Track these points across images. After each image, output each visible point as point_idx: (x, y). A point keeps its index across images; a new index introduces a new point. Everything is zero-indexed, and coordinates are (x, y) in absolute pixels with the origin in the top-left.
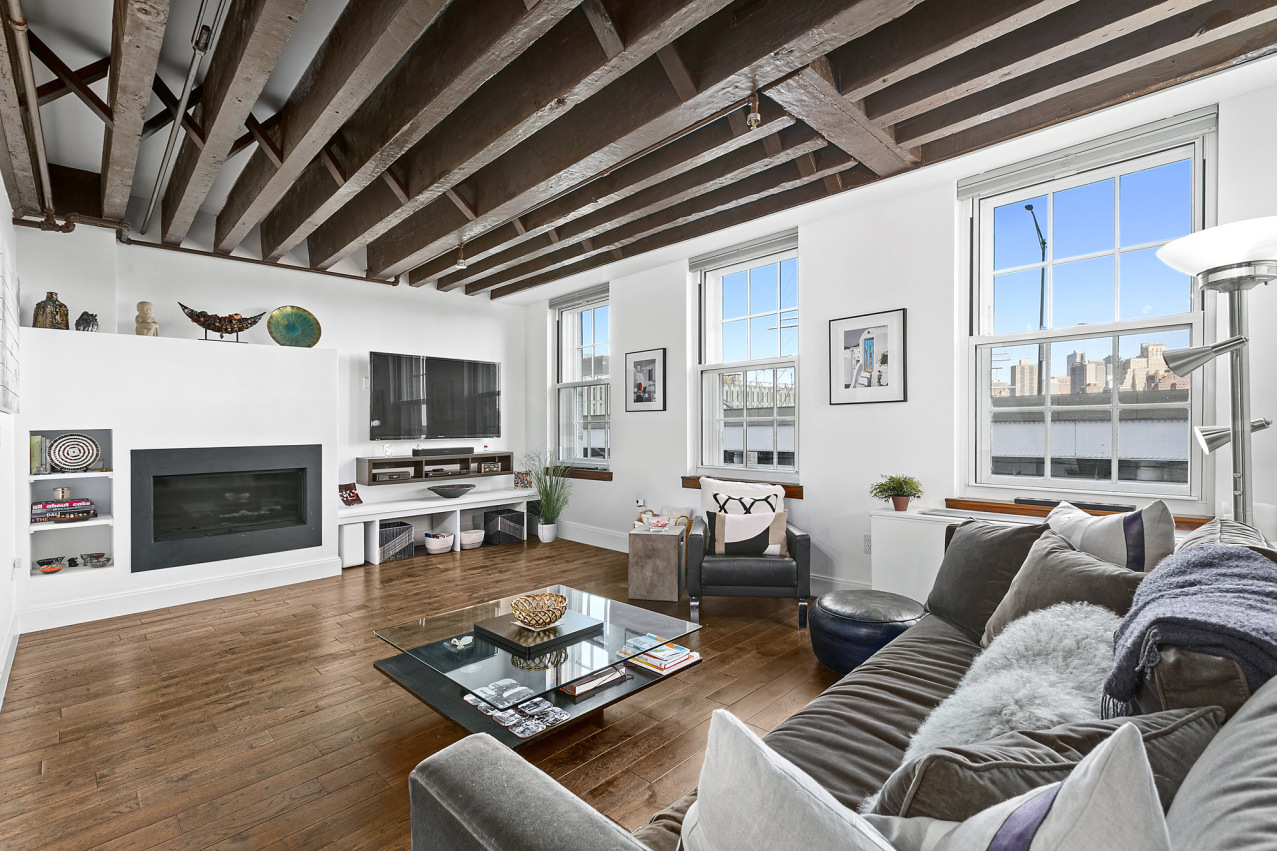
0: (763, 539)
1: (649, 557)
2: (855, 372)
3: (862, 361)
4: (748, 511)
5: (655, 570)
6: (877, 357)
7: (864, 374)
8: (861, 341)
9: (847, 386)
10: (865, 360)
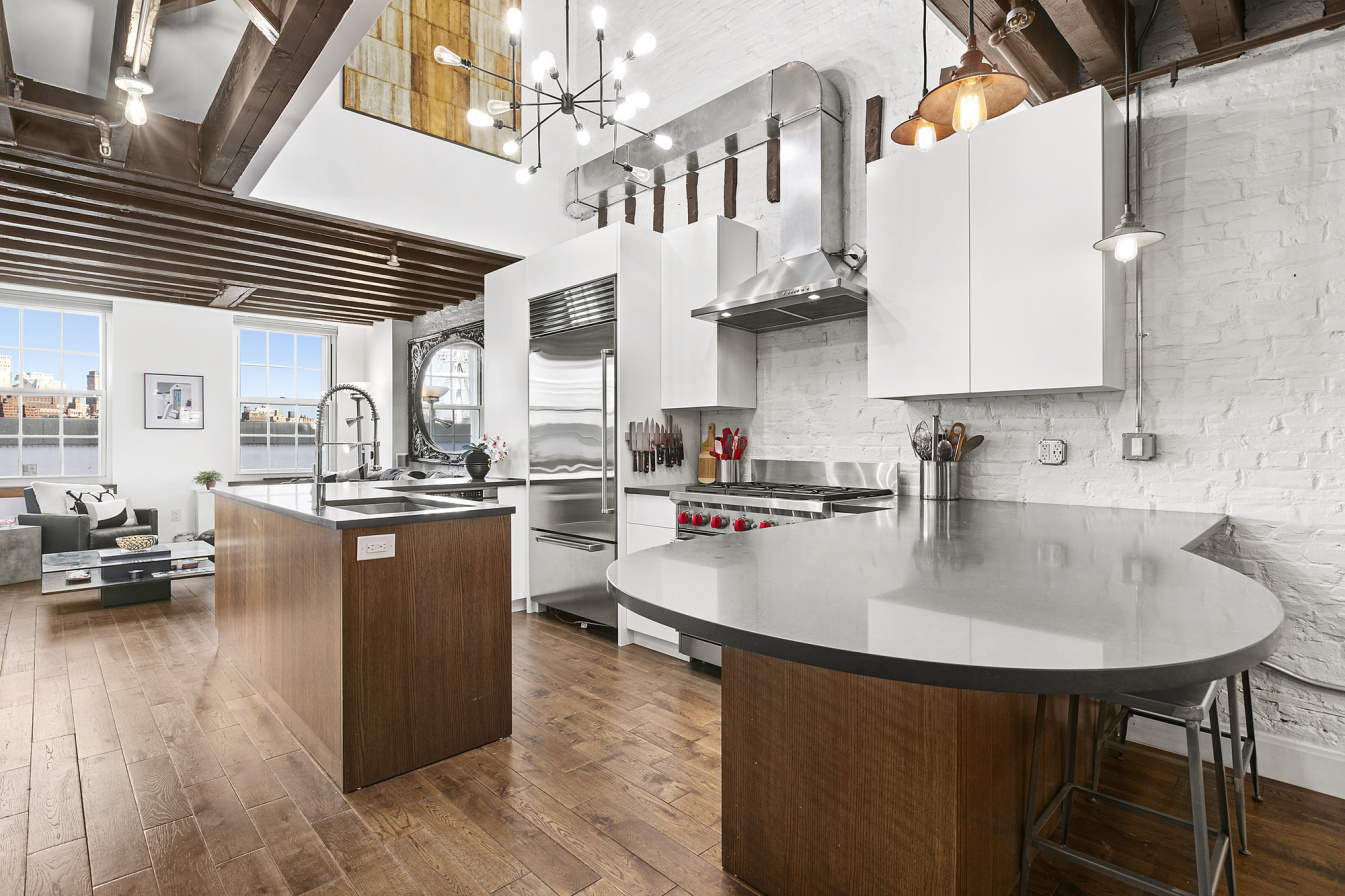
0: (123, 517)
1: (12, 548)
2: (166, 409)
3: (172, 403)
4: (100, 500)
5: (20, 558)
6: (184, 401)
7: (173, 411)
8: (171, 390)
9: (159, 418)
10: (175, 402)
